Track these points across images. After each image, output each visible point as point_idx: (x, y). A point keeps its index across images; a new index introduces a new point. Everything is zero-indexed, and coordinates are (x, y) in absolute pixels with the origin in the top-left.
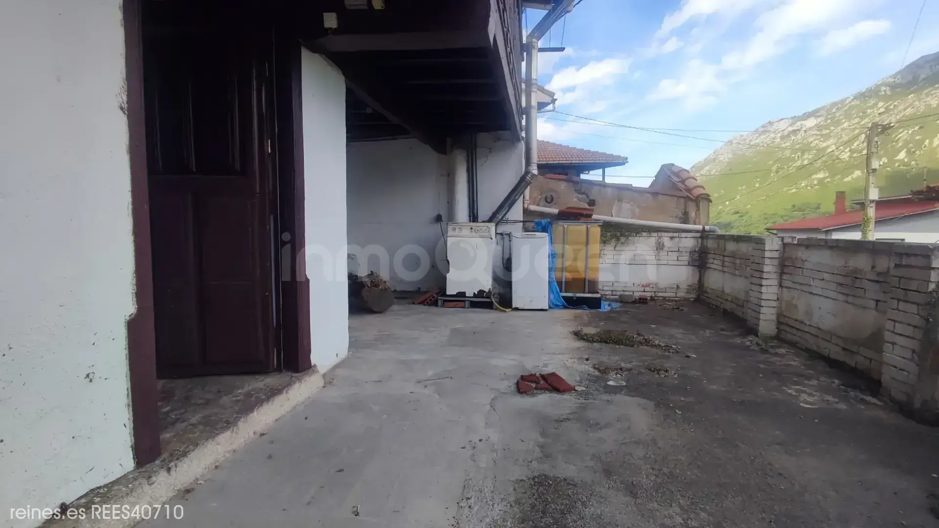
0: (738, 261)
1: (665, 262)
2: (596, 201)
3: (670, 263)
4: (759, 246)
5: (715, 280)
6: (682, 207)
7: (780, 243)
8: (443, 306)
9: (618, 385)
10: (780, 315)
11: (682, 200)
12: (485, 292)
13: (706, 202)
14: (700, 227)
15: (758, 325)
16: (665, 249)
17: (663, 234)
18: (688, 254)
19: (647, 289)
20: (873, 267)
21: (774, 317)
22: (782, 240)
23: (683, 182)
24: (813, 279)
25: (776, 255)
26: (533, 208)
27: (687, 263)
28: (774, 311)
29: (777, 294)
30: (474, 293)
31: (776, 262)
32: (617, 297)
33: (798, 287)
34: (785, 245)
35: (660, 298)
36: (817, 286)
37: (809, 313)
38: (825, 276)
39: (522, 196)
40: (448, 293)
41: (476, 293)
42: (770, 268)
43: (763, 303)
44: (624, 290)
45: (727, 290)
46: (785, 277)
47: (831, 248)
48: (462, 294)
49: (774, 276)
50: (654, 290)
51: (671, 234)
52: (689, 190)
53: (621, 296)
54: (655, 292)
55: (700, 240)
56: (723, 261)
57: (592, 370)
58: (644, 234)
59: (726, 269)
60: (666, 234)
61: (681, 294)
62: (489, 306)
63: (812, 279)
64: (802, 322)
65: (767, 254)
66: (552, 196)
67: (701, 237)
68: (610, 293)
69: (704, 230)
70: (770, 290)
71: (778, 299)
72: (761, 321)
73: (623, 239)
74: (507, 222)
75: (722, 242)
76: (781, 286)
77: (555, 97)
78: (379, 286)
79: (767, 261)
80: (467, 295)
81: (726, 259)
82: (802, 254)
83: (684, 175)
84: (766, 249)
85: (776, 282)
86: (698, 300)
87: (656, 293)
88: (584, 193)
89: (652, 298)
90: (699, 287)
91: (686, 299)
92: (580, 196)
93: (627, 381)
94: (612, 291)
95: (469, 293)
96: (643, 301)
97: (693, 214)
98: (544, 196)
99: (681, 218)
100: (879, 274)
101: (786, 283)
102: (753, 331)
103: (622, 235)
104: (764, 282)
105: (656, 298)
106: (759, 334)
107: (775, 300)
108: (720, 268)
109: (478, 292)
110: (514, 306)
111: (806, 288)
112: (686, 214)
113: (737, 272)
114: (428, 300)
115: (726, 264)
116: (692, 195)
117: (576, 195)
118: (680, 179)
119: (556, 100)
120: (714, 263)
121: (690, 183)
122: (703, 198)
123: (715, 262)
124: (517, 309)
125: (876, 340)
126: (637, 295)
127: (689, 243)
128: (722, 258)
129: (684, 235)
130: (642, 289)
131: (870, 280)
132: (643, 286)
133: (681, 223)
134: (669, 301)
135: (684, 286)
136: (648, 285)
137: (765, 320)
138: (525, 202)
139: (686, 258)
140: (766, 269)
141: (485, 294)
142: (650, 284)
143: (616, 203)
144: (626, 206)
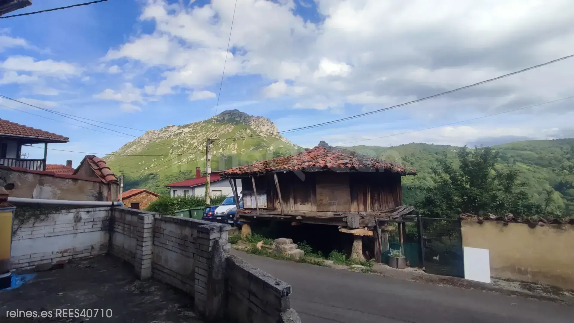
0: (132, 228)
1: (82, 231)
2: (15, 185)
3: (86, 230)
4: (140, 221)
5: (120, 239)
6: (98, 189)
7: (153, 218)
10: (153, 263)
11: (98, 184)
13: (115, 186)
14: (110, 203)
15: (141, 272)
16: (82, 221)
17: (80, 210)
18: (101, 223)
19: (65, 254)
20: (192, 235)
21: (150, 265)
22: (154, 217)
23: (100, 170)
24: (168, 241)
25: (150, 226)
27: (100, 229)
28: (149, 261)
29: (152, 250)
31: (150, 230)
32: (34, 267)
33: (161, 245)
34: (155, 220)
35: (77, 259)
36: (170, 245)
37: (166, 261)
38: (173, 239)
42: (147, 234)
43: (144, 258)
44: (42, 259)
45: (126, 246)
46: (155, 239)
47: (175, 223)
49: (149, 239)
50: (71, 254)
51: (87, 210)
52: (104, 177)
53: (37, 266)
54: (72, 255)
55: (110, 212)
56: (124, 227)
58: (63, 211)
59: (125, 233)
60: (83, 210)
61: (95, 252)
63: (167, 241)
64: (163, 267)
65: (146, 226)
67: (111, 210)
69: (113, 205)
70: (147, 248)
71: (152, 253)
72: (142, 270)
73: (42, 217)
75: (123, 214)
76: (153, 244)
79: (145, 231)
81: (126, 226)
82: (163, 225)
83: (102, 165)
84: (145, 223)
85: (150, 243)
86: (107, 254)
87: (74, 256)
88: (1, 178)
89: (70, 261)
90: (109, 245)
91: (99, 256)
94: (30, 263)
96: (60, 266)
97: (105, 194)
99: (96, 197)
100: (194, 239)
101: (156, 243)
102: (137, 277)
103: (41, 214)
104: (144, 244)
105: (73, 260)
106: (141, 278)
107: (151, 254)
108: (122, 231)
111: (164, 246)
112: (100, 194)
113: (132, 235)
115: (126, 229)
116: (105, 180)
118: (98, 168)
120: (119, 228)
121: (106, 171)
122: (113, 183)
123: (120, 227)
125: (191, 277)
126: (55, 261)
127: (102, 214)
128: (123, 224)
129: (98, 209)
130: (61, 255)
131: (191, 242)
132: (61, 252)
133: (96, 201)
134: (84, 260)
135: (97, 247)
136: (66, 251)
137: (145, 268)
139: (99, 225)
140: (145, 235)
142: (68, 250)
143: (38, 187)
144: (47, 189)
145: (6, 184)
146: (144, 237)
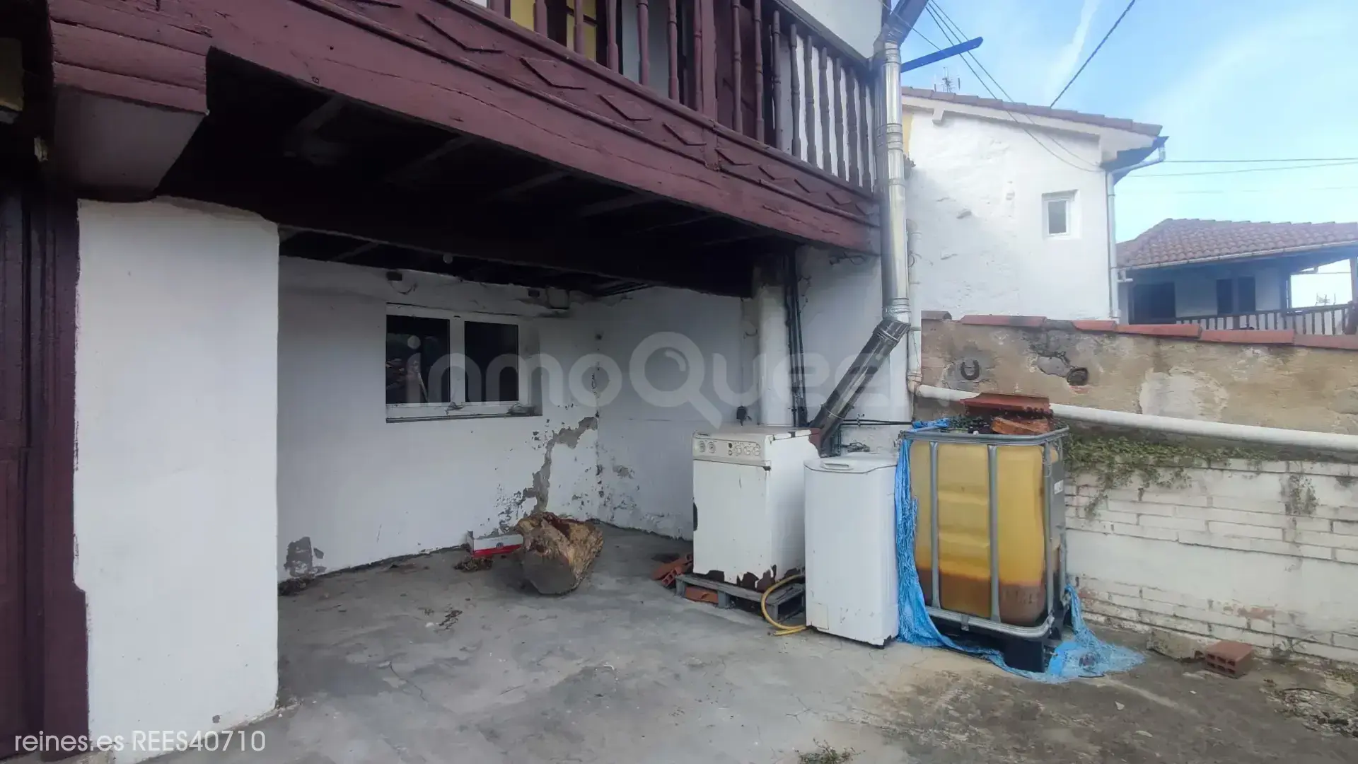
1: (1326, 554)
2: (1089, 370)
3: (1343, 555)
8: (683, 595)
12: (757, 579)
16: (1322, 512)
17: (1309, 466)
30: (738, 579)
35: (1309, 661)
40: (696, 570)
41: (741, 579)
48: (717, 576)
50: (1284, 632)
51: (1339, 470)
54: (1288, 638)
60: (1321, 468)
62: (753, 609)
66: (976, 364)
68: (1134, 615)
73: (1165, 475)
74: (860, 423)
77: (1161, 135)
78: (546, 548)
80: (726, 579)
87: (1295, 642)
88: (1055, 354)
92: (1046, 361)
94: (1140, 612)
95: (730, 577)
96: (1220, 663)
98: (958, 363)
103: (1159, 463)
105: (1294, 657)
109: (745, 575)
110: (808, 624)
114: (667, 577)
117: (1032, 358)
119: (1166, 138)
124: (813, 629)
126: (1224, 638)
132: (1242, 612)
136: (1259, 613)
138: (911, 378)
141: (756, 582)
142: (1273, 613)
143: (1152, 378)
144: (1182, 382)
145: (1068, 370)
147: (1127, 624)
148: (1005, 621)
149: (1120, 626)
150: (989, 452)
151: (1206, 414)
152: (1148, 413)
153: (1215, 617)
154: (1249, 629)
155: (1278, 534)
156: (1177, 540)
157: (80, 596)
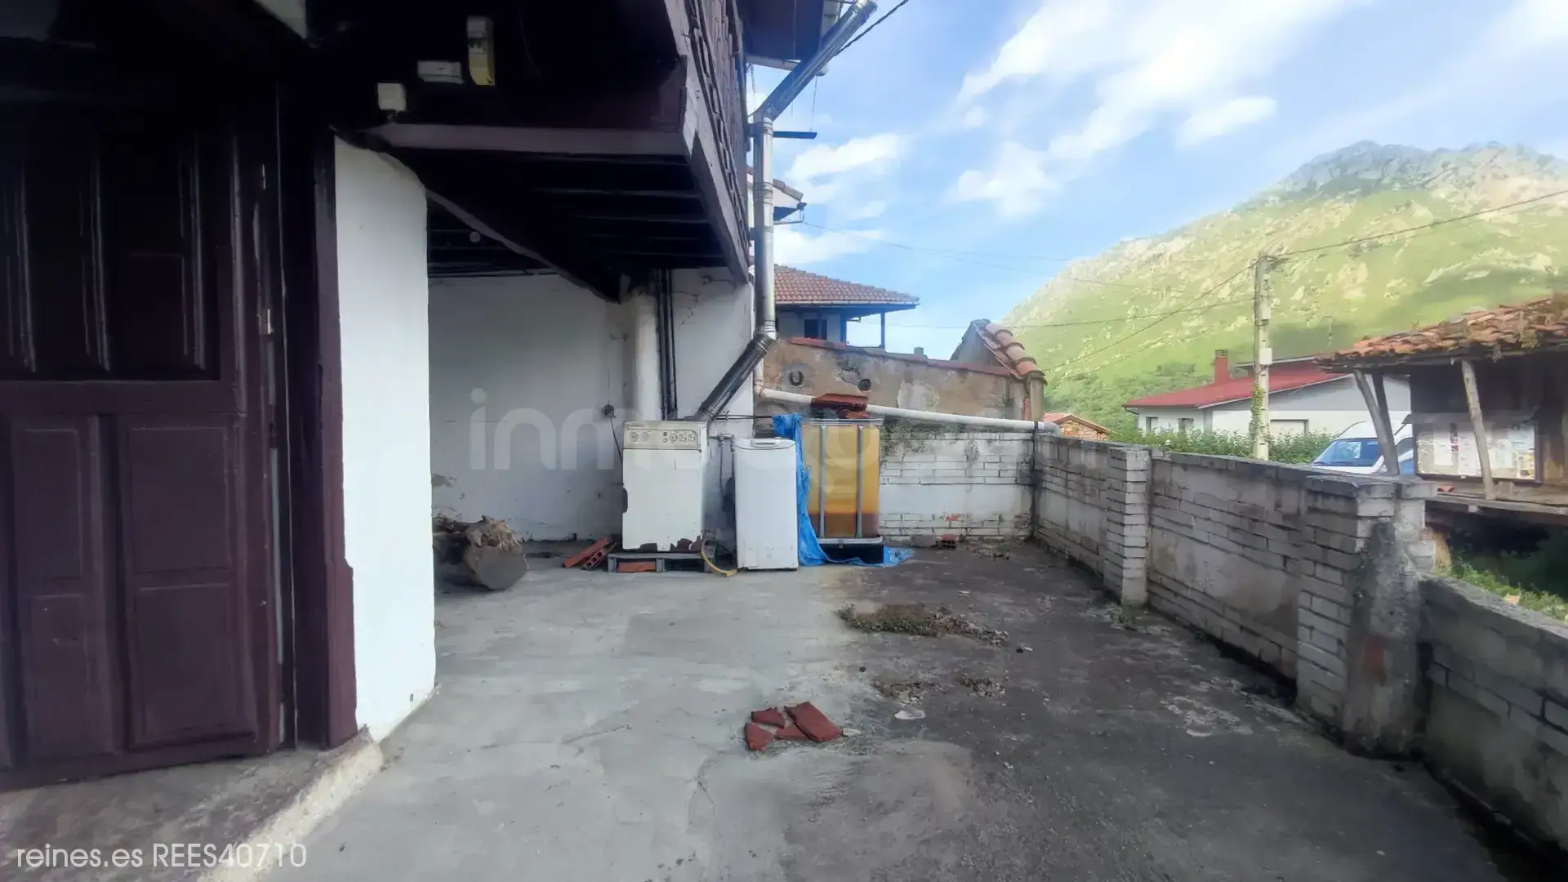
0: (1088, 482)
1: (981, 480)
2: (871, 381)
3: (988, 481)
4: (1115, 463)
5: (1057, 508)
6: (1004, 391)
7: (1147, 458)
8: (617, 569)
9: (912, 718)
10: (1150, 571)
11: (1004, 381)
12: (691, 542)
13: (1038, 385)
14: (1030, 424)
15: (1120, 587)
16: (980, 459)
17: (976, 435)
18: (1014, 467)
19: (955, 524)
20: (1278, 505)
21: (1141, 574)
22: (1150, 454)
23: (1003, 349)
24: (1195, 517)
25: (1142, 477)
26: (770, 393)
27: (1012, 481)
28: (1140, 564)
29: (1146, 538)
30: (672, 545)
31: (1142, 488)
32: (908, 538)
33: (1176, 528)
34: (1154, 462)
35: (974, 538)
36: (1200, 530)
37: (1191, 570)
38: (1212, 514)
39: (752, 373)
40: (625, 547)
41: (675, 545)
42: (1134, 497)
43: (1127, 552)
44: (919, 526)
45: (1074, 526)
46: (1156, 511)
47: (1220, 471)
48: (650, 548)
49: (1140, 510)
50: (964, 525)
51: (988, 435)
52: (1013, 364)
53: (914, 537)
54: (966, 528)
55: (1031, 444)
56: (1067, 481)
57: (870, 690)
58: (947, 435)
59: (1071, 493)
60: (980, 435)
61: (1007, 530)
62: (696, 566)
63: (1193, 518)
64: (1182, 584)
65: (1130, 477)
66: (800, 374)
67: (1033, 440)
68: (897, 532)
69: (1034, 431)
70: (1135, 533)
71: (1147, 544)
72: (1124, 580)
73: (915, 444)
74: (726, 418)
75: (1063, 449)
76: (1150, 525)
77: (803, 201)
78: (498, 542)
79: (1130, 487)
80: (659, 549)
81: (1070, 477)
82: (1177, 476)
83: (1006, 339)
84: (1128, 468)
85: (1142, 520)
86: (1031, 539)
87: (969, 530)
88: (852, 369)
89: (963, 540)
90: (1032, 518)
91: (1015, 539)
92: (846, 373)
93: (927, 709)
94: (900, 529)
95: (663, 546)
96: (947, 544)
97: (1019, 403)
98: (789, 372)
99: (1002, 409)
100: (1286, 517)
101: (1157, 521)
102: (1111, 595)
103: (912, 438)
104: (1127, 520)
105: (968, 538)
106: (1122, 601)
107: (1143, 548)
108: (1061, 489)
109: (678, 542)
110: (740, 566)
111: (1184, 531)
112: (1009, 403)
113: (1087, 500)
114: (590, 561)
115: (1072, 484)
116: (1017, 372)
117: (838, 371)
118: (999, 346)
119: (805, 204)
120: (1053, 482)
121: (1015, 353)
122: (1034, 379)
123: (1056, 480)
124: (746, 570)
125: (1286, 618)
126: (940, 534)
127: (1014, 448)
128: (1064, 474)
129: (1008, 436)
130: (947, 524)
131: (1271, 524)
132: (948, 518)
133: (1002, 418)
134: (987, 542)
135: (1009, 518)
136: (955, 518)
137: (1130, 579)
138: (758, 383)
139: (1011, 472)
140: (1129, 499)
141: (690, 545)
142: (959, 516)
143: (903, 385)
144: (919, 390)
145: (858, 381)
146: (1127, 502)
147: (894, 538)
148: (864, 537)
149: (891, 541)
150: (859, 430)
151: (930, 407)
152: (902, 407)
153: (934, 524)
154: (950, 528)
155: (962, 473)
156: (920, 483)
157: (350, 571)
